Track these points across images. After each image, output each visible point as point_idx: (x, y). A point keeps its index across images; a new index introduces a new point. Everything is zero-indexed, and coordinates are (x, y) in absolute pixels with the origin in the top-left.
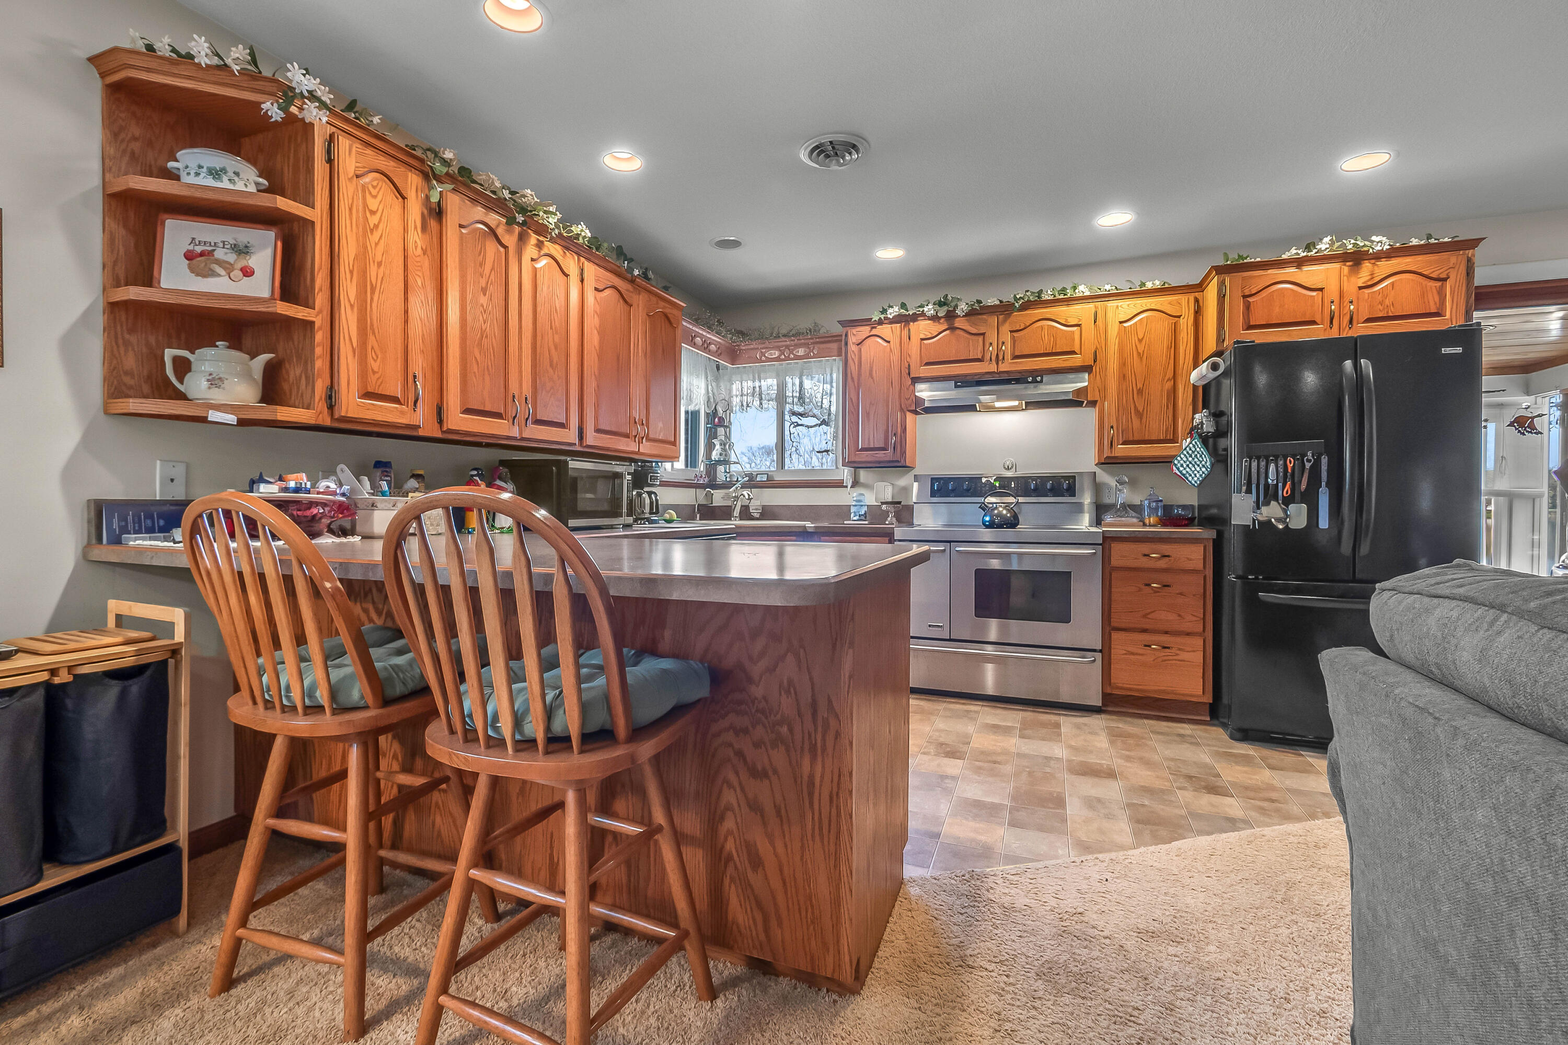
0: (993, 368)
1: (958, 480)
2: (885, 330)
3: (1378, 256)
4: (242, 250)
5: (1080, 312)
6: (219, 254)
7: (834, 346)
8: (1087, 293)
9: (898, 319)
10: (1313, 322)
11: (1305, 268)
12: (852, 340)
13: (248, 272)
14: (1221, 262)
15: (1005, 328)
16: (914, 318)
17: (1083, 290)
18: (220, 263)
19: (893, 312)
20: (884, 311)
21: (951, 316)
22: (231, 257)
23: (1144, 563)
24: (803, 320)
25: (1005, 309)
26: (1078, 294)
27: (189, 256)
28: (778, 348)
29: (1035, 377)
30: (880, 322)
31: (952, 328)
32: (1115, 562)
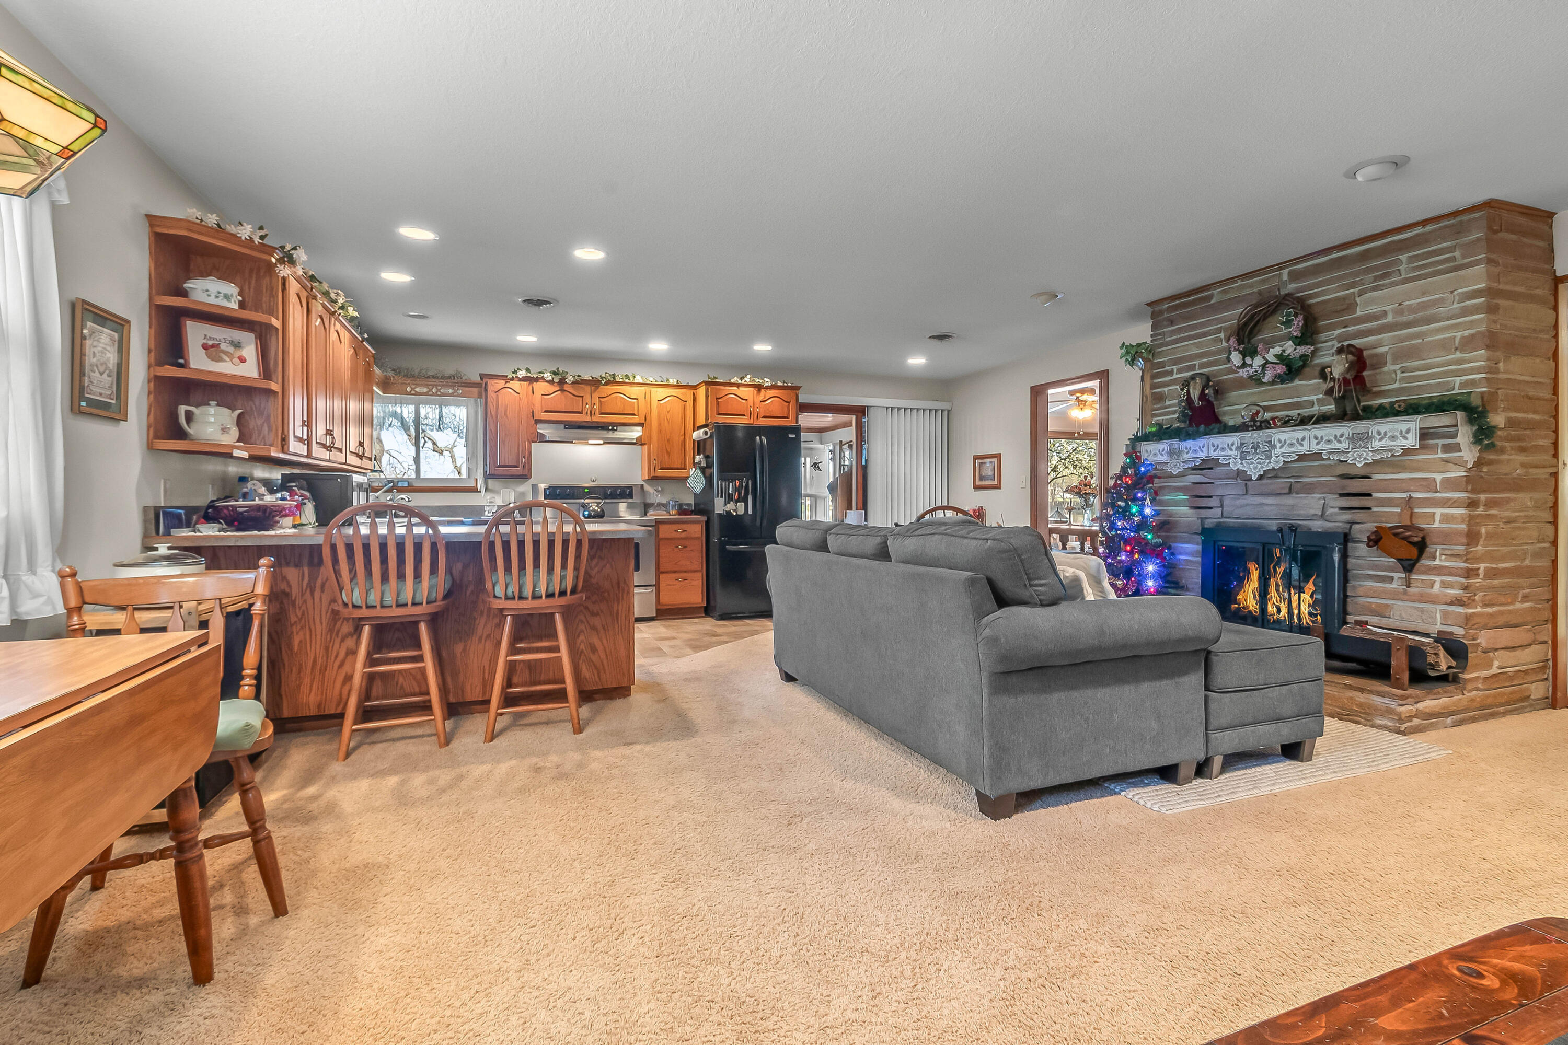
0: (588, 418)
1: (563, 488)
2: (516, 385)
3: (767, 388)
4: (237, 345)
5: (634, 391)
6: (223, 346)
7: (475, 390)
8: (641, 381)
9: (524, 379)
10: (744, 415)
11: (741, 388)
12: (491, 388)
13: (243, 360)
14: (707, 379)
15: (596, 395)
16: (537, 380)
17: (638, 379)
18: (226, 353)
19: (522, 374)
20: (515, 372)
21: (562, 382)
22: (231, 349)
23: (675, 535)
24: (449, 366)
25: (595, 383)
26: (636, 381)
27: (205, 347)
28: (427, 386)
29: (613, 426)
30: (512, 379)
31: (562, 390)
32: (661, 535)
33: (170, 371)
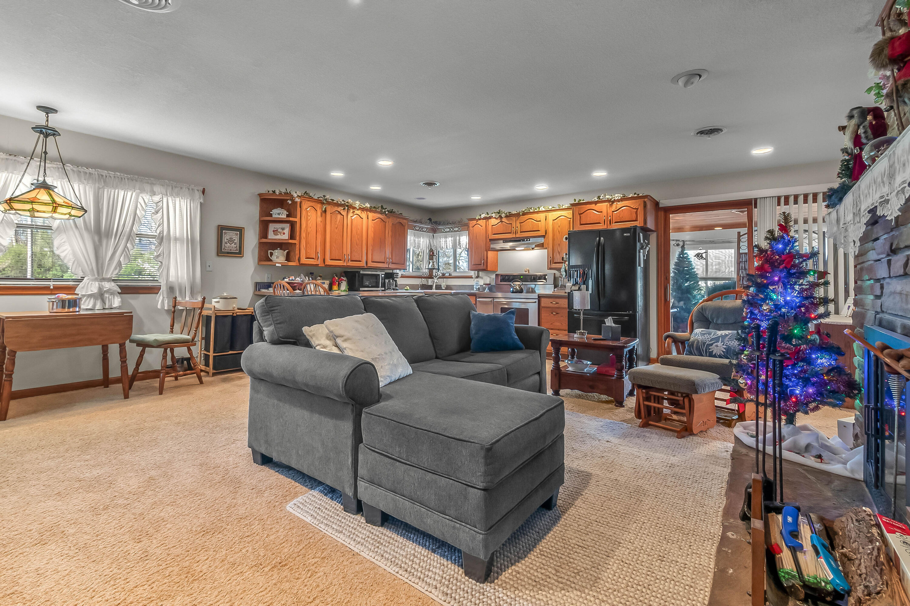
0: (514, 236)
1: (509, 276)
2: (481, 222)
3: (618, 201)
4: (283, 229)
5: (542, 216)
6: (279, 230)
7: (466, 227)
8: (544, 209)
9: (485, 218)
10: (600, 223)
11: (598, 205)
12: (471, 225)
13: (284, 234)
15: (518, 222)
16: (490, 218)
17: (542, 209)
18: (279, 232)
19: (483, 216)
20: (480, 215)
21: (501, 217)
22: (281, 231)
23: (551, 305)
24: (456, 217)
25: (518, 215)
27: (274, 231)
28: (449, 228)
29: (528, 238)
30: (480, 219)
31: (501, 222)
32: (543, 304)
33: (264, 240)
